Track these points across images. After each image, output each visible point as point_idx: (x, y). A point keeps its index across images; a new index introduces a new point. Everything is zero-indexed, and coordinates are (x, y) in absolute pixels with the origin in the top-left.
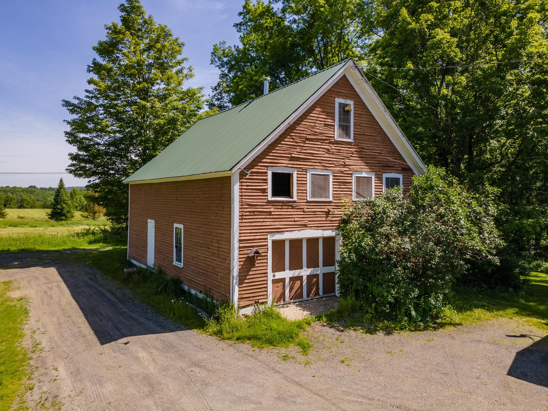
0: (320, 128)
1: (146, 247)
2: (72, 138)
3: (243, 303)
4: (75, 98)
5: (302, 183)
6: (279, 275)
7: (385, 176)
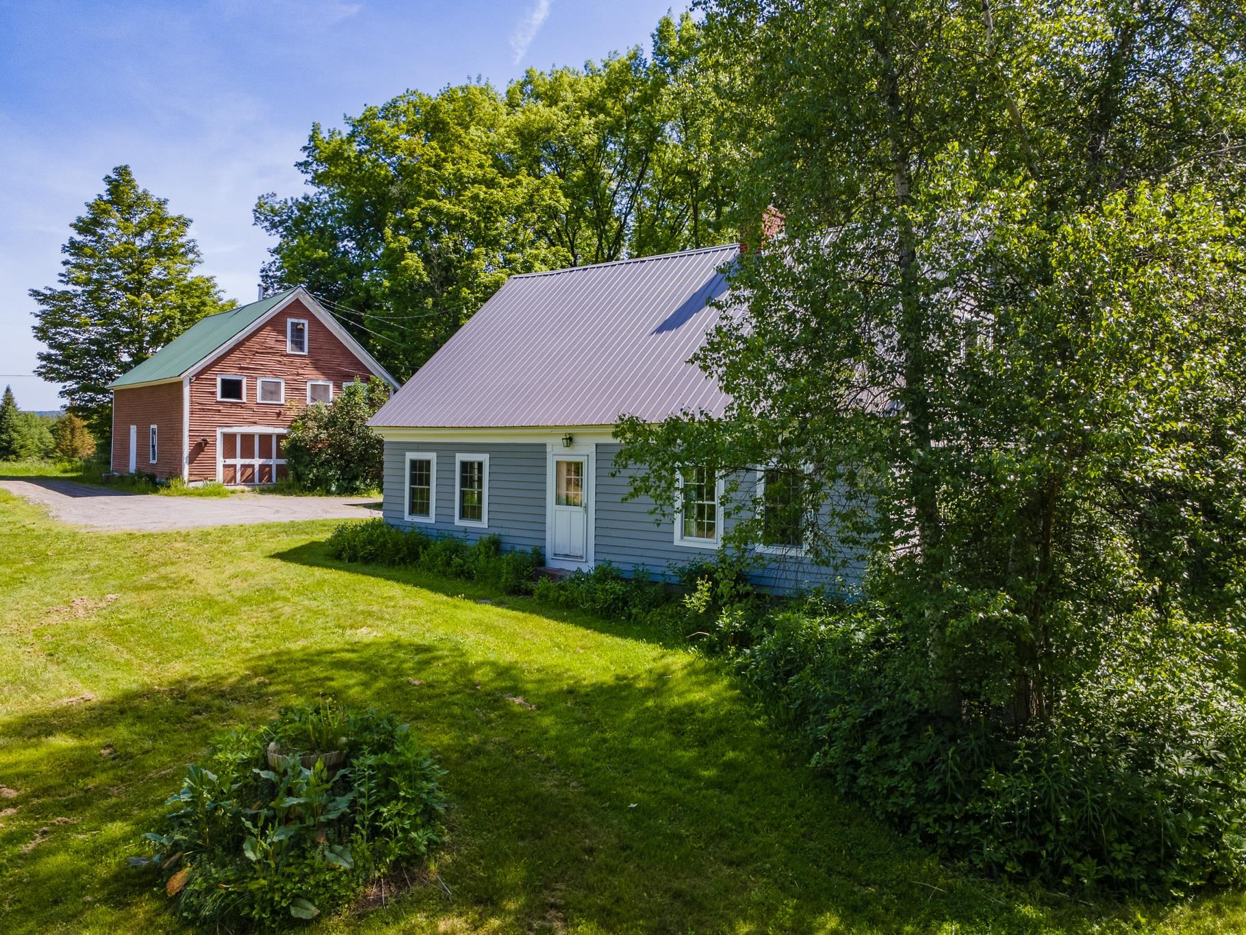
0: (271, 343)
1: (128, 455)
2: (41, 333)
3: (193, 478)
4: (46, 288)
5: (252, 388)
6: (230, 461)
7: (345, 385)
